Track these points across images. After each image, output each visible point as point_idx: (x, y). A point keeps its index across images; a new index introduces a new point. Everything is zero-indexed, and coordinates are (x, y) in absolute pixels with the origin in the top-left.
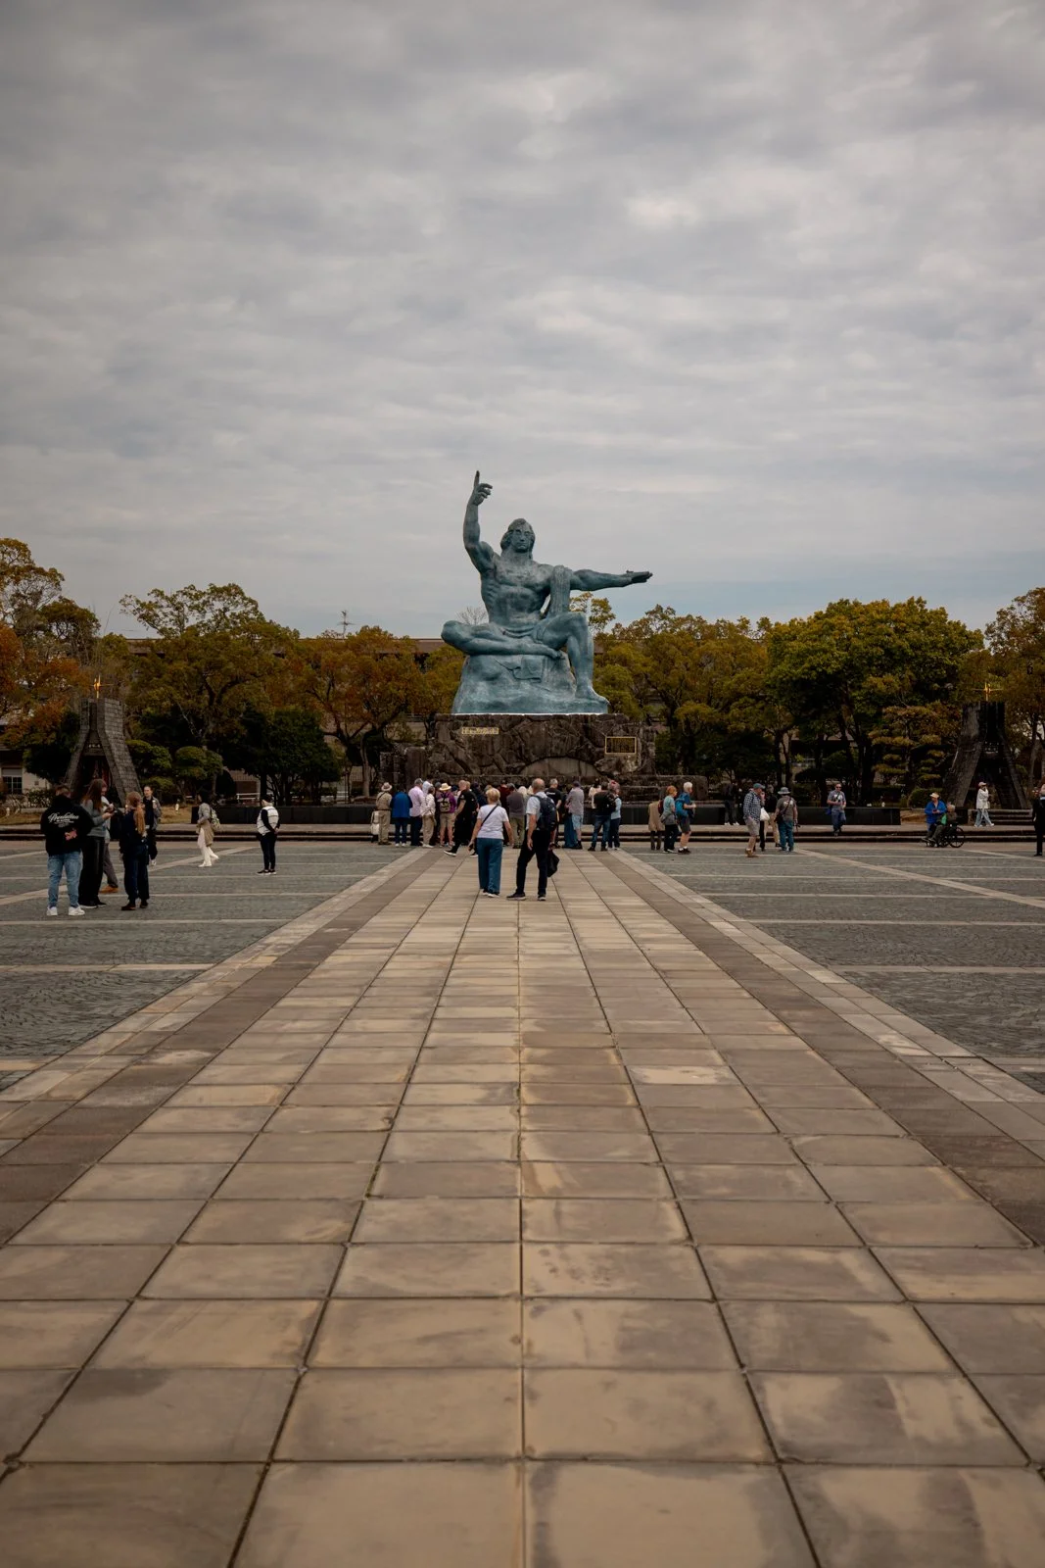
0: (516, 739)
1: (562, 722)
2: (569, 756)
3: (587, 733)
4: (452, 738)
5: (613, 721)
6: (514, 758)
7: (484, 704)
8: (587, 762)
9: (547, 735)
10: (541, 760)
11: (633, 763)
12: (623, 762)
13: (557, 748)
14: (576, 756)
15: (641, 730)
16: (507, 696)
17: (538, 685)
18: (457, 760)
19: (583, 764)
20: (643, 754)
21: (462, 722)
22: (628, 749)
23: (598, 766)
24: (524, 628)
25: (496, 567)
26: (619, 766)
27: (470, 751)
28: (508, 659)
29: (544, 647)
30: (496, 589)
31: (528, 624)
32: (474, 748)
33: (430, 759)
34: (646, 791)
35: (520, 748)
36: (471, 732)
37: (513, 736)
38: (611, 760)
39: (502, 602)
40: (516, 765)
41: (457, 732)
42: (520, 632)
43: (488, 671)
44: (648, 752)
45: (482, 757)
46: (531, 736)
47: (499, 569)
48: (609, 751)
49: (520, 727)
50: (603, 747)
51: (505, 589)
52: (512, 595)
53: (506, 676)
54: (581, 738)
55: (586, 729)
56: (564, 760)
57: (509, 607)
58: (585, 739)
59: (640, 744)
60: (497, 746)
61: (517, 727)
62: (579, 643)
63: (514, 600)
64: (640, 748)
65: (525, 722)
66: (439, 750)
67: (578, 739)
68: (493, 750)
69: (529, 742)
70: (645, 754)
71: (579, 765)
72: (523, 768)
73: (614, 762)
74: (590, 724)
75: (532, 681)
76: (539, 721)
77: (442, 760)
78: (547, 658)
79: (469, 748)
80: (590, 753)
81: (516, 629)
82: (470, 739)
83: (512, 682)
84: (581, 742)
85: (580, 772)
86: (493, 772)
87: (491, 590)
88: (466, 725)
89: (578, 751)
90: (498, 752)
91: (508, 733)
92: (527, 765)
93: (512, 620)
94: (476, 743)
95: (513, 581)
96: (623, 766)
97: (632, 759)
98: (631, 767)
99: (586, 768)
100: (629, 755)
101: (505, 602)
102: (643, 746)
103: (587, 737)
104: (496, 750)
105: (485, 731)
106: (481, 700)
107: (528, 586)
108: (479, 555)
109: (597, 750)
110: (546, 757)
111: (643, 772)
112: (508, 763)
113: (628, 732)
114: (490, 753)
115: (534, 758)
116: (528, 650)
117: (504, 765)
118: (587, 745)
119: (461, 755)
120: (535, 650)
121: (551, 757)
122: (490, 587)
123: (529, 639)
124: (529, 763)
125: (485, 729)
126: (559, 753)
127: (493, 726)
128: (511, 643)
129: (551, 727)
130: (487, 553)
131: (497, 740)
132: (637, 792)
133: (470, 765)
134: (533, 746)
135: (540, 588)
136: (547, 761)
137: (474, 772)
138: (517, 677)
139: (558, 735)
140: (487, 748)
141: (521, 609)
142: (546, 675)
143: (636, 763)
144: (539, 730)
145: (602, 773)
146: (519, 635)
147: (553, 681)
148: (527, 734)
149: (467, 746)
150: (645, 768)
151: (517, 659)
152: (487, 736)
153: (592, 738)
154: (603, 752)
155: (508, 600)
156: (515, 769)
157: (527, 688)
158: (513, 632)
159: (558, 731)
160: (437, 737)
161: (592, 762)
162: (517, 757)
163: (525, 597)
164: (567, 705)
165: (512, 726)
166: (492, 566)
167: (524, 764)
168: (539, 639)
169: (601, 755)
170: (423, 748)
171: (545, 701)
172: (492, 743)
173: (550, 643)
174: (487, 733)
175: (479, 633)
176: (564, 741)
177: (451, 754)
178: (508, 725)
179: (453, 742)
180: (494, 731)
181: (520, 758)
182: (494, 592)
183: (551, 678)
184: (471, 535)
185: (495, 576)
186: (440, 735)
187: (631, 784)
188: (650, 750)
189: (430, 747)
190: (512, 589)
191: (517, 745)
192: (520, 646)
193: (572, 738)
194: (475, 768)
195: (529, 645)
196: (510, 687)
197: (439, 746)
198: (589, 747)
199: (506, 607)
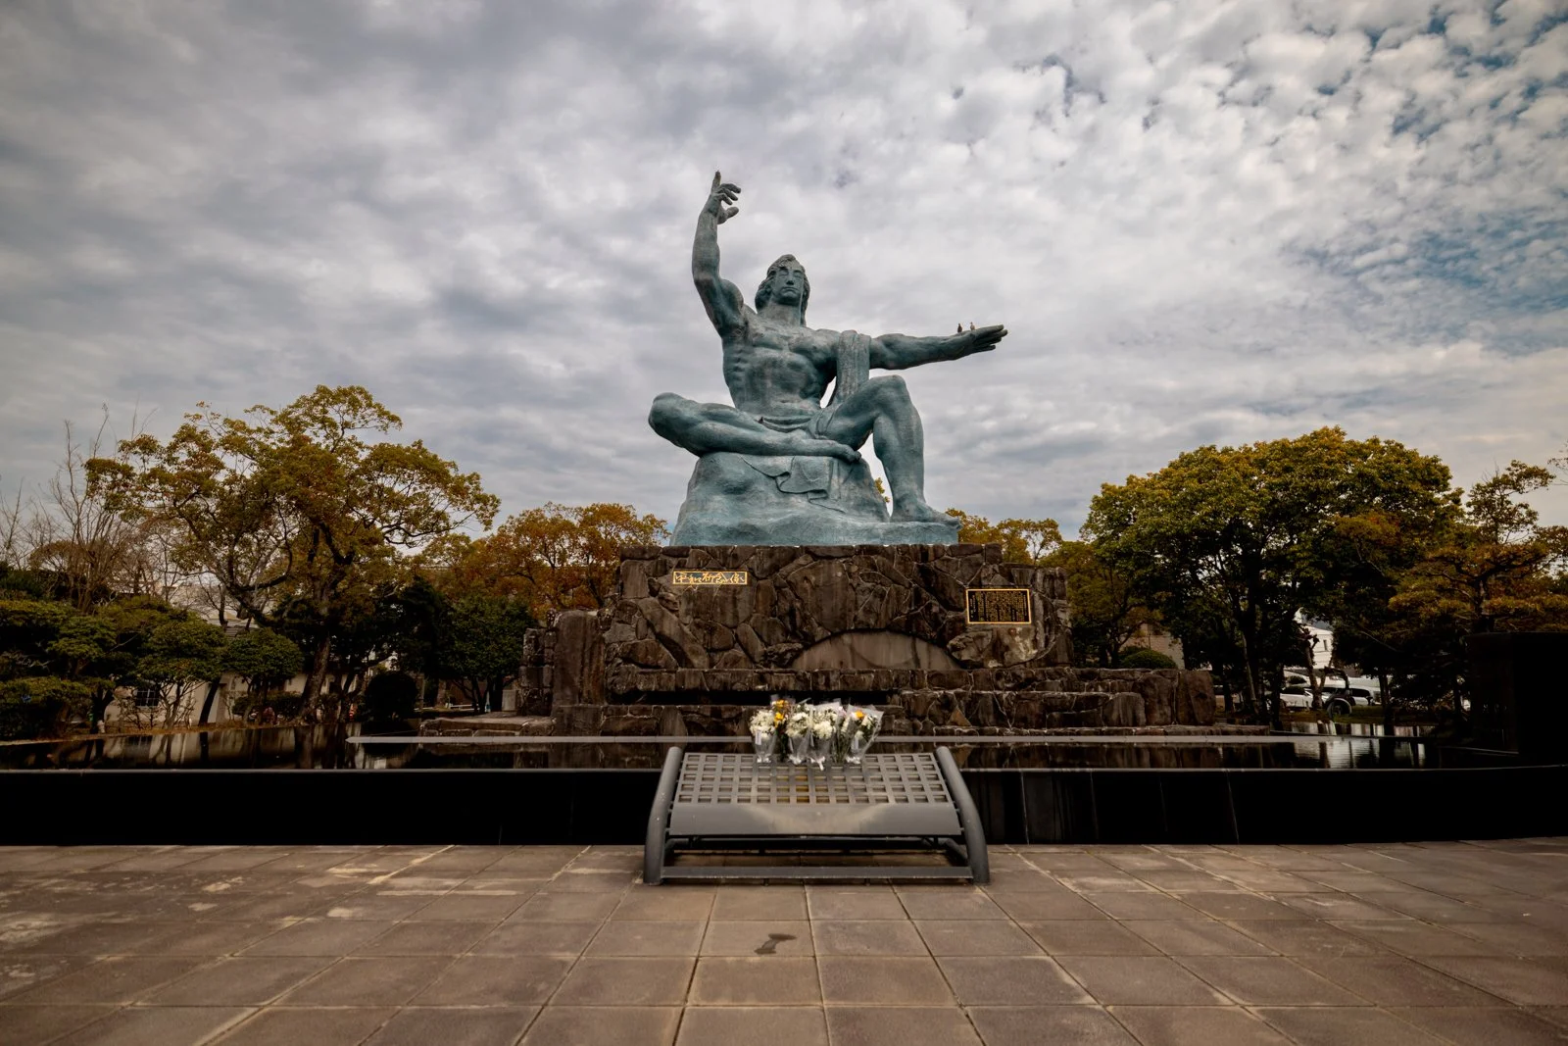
0: (784, 595)
1: (876, 559)
2: (893, 629)
3: (928, 582)
4: (653, 593)
5: (978, 556)
6: (779, 634)
7: (720, 529)
8: (931, 642)
9: (848, 586)
10: (834, 637)
11: (1028, 642)
12: (1007, 641)
13: (868, 611)
14: (907, 628)
15: (1039, 575)
16: (766, 517)
17: (822, 502)
18: (661, 638)
19: (922, 646)
20: (1047, 624)
21: (674, 562)
22: (1014, 614)
23: (955, 648)
24: (794, 418)
25: (746, 323)
26: (998, 649)
27: (688, 619)
28: (769, 461)
29: (828, 444)
30: (745, 357)
31: (801, 413)
32: (697, 614)
33: (606, 635)
34: (1081, 703)
35: (791, 613)
36: (692, 581)
37: (778, 588)
38: (981, 637)
39: (757, 375)
40: (784, 648)
41: (662, 580)
42: (787, 423)
43: (729, 476)
44: (1058, 620)
45: (712, 630)
46: (815, 587)
47: (752, 325)
48: (974, 618)
49: (791, 571)
50: (962, 609)
51: (762, 353)
52: (774, 363)
53: (762, 487)
54: (917, 592)
55: (926, 573)
56: (882, 638)
57: (769, 384)
58: (925, 594)
59: (1039, 604)
60: (743, 609)
61: (783, 571)
62: (896, 426)
63: (777, 371)
64: (1040, 610)
65: (801, 561)
66: (624, 617)
67: (911, 593)
68: (736, 616)
69: (809, 599)
70: (1051, 624)
71: (914, 648)
72: (798, 654)
73: (987, 642)
74: (933, 564)
75: (811, 496)
76: (830, 558)
77: (630, 636)
78: (836, 461)
79: (687, 613)
80: (935, 622)
81: (781, 418)
82: (689, 594)
83: (773, 498)
84: (918, 599)
85: (917, 661)
86: (735, 661)
87: (739, 360)
88: (681, 566)
89: (912, 618)
90: (747, 620)
91: (767, 583)
92: (807, 647)
93: (774, 404)
94: (702, 602)
95: (775, 340)
96: (1007, 648)
97: (1025, 633)
98: (1024, 651)
99: (929, 651)
100: (1019, 626)
101: (763, 376)
102: (1045, 607)
103: (929, 589)
104: (742, 615)
105: (719, 579)
106: (715, 522)
107: (800, 350)
108: (717, 298)
109: (951, 615)
110: (844, 631)
111: (1049, 660)
112: (767, 645)
113: (1010, 578)
114: (729, 622)
115: (820, 632)
116: (803, 449)
117: (760, 649)
118: (929, 607)
119: (669, 627)
120: (814, 448)
121: (857, 631)
122: (737, 356)
123: (803, 433)
124: (810, 643)
125: (719, 574)
126: (872, 622)
127: (736, 568)
128: (772, 437)
129: (854, 569)
130: (732, 297)
131: (743, 596)
132: (1062, 705)
133: (687, 647)
134: (819, 609)
135: (819, 356)
136: (846, 638)
137: (695, 661)
138: (783, 489)
139: (869, 585)
140: (723, 613)
141: (788, 387)
142: (835, 486)
143: (1035, 642)
144: (830, 577)
145: (963, 664)
146: (785, 427)
147: (849, 499)
148: (806, 585)
149: (682, 609)
150: (1054, 654)
151: (783, 462)
152: (724, 588)
153: (938, 592)
154: (963, 620)
155: (768, 371)
156: (782, 656)
157: (800, 506)
158: (776, 422)
159: (869, 577)
160: (622, 592)
161: (940, 642)
162: (786, 632)
163: (795, 366)
164: (881, 532)
165: (775, 568)
166: (741, 322)
167: (799, 646)
168: (822, 434)
169: (959, 627)
170: (594, 613)
171: (839, 526)
172: (735, 601)
173: (840, 437)
174: (725, 581)
175: (714, 414)
176: (882, 597)
177: (649, 625)
178: (766, 566)
179: (655, 600)
180: (739, 579)
181: (793, 633)
182: (745, 362)
183: (845, 493)
184: (705, 263)
185: (745, 338)
186: (628, 585)
187: (1043, 687)
188: (1061, 615)
189: (608, 611)
190: (773, 354)
191: (784, 606)
192: (789, 441)
193: (898, 593)
194: (695, 653)
195: (804, 441)
196: (769, 505)
197: (625, 610)
198: (935, 609)
199: (764, 384)
